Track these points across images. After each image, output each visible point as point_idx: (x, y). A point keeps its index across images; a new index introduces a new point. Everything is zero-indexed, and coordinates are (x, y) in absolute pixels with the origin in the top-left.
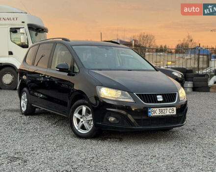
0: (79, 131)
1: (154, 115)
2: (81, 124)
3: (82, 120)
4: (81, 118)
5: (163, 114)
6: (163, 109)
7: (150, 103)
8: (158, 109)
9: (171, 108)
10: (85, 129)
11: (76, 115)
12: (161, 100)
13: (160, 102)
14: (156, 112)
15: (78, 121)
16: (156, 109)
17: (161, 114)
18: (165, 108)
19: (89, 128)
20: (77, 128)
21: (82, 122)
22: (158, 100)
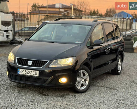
5: (28, 74)
14: (23, 72)
18: (30, 71)
22: (28, 64)
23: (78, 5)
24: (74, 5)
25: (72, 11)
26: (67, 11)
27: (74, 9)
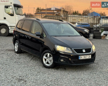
0: (46, 64)
1: (81, 59)
2: (47, 61)
3: (47, 59)
4: (47, 58)
5: (85, 58)
6: (85, 56)
7: (80, 53)
8: (83, 56)
9: (89, 55)
10: (49, 64)
11: (44, 57)
12: (85, 52)
13: (84, 53)
14: (82, 57)
15: (45, 60)
16: (82, 56)
17: (84, 58)
18: (86, 56)
19: (51, 63)
20: (45, 63)
21: (47, 60)
22: (83, 52)
23: (66, 8)
24: (63, 8)
25: (62, 12)
26: (58, 12)
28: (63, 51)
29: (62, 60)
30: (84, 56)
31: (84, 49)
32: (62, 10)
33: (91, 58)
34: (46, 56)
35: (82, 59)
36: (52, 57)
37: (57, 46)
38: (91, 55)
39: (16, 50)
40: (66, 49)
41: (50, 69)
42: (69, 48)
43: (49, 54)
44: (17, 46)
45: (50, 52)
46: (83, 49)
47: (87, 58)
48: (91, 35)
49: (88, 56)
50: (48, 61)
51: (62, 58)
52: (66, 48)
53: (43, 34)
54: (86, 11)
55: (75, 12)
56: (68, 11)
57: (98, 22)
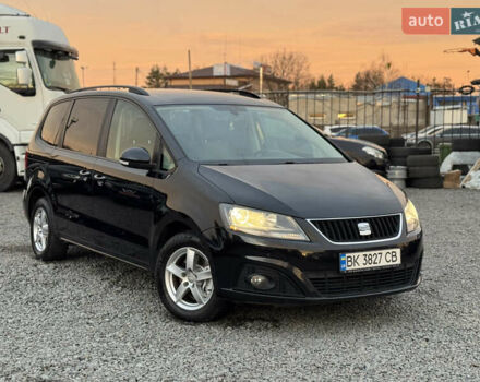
2: (183, 289)
3: (185, 280)
4: (184, 275)
5: (373, 265)
8: (361, 254)
9: (390, 251)
10: (194, 302)
11: (172, 268)
12: (368, 232)
13: (366, 238)
14: (357, 262)
15: (177, 281)
17: (368, 266)
18: (377, 252)
19: (204, 298)
20: (175, 300)
21: (186, 284)
23: (276, 66)
24: (265, 67)
25: (261, 82)
26: (245, 83)
27: (266, 78)
28: (263, 234)
29: (258, 279)
30: (368, 253)
31: (365, 220)
32: (261, 76)
33: (399, 262)
34: (181, 263)
35: (357, 267)
36: (208, 269)
37: (228, 210)
38: (398, 251)
39: (41, 247)
40: (275, 221)
41: (203, 327)
42: (289, 218)
43: (191, 254)
44: (46, 226)
45: (197, 240)
46: (361, 221)
47: (383, 263)
48: (397, 172)
49: (384, 252)
50: (190, 285)
51: (257, 268)
52: (273, 218)
53: (162, 156)
54: (367, 75)
55: (319, 83)
56: (287, 79)
57: (421, 121)
